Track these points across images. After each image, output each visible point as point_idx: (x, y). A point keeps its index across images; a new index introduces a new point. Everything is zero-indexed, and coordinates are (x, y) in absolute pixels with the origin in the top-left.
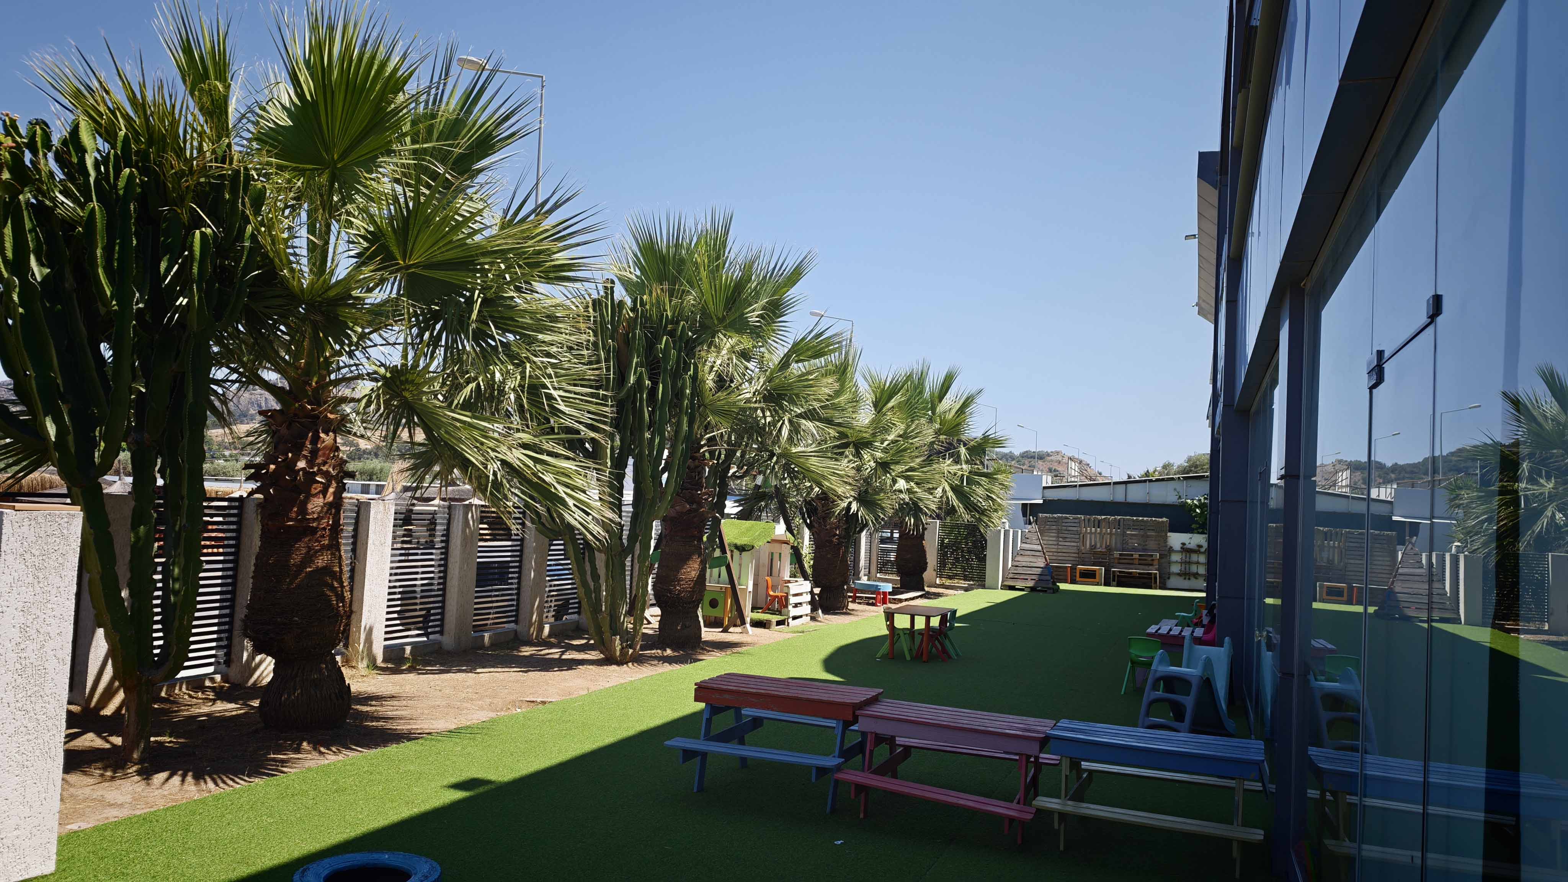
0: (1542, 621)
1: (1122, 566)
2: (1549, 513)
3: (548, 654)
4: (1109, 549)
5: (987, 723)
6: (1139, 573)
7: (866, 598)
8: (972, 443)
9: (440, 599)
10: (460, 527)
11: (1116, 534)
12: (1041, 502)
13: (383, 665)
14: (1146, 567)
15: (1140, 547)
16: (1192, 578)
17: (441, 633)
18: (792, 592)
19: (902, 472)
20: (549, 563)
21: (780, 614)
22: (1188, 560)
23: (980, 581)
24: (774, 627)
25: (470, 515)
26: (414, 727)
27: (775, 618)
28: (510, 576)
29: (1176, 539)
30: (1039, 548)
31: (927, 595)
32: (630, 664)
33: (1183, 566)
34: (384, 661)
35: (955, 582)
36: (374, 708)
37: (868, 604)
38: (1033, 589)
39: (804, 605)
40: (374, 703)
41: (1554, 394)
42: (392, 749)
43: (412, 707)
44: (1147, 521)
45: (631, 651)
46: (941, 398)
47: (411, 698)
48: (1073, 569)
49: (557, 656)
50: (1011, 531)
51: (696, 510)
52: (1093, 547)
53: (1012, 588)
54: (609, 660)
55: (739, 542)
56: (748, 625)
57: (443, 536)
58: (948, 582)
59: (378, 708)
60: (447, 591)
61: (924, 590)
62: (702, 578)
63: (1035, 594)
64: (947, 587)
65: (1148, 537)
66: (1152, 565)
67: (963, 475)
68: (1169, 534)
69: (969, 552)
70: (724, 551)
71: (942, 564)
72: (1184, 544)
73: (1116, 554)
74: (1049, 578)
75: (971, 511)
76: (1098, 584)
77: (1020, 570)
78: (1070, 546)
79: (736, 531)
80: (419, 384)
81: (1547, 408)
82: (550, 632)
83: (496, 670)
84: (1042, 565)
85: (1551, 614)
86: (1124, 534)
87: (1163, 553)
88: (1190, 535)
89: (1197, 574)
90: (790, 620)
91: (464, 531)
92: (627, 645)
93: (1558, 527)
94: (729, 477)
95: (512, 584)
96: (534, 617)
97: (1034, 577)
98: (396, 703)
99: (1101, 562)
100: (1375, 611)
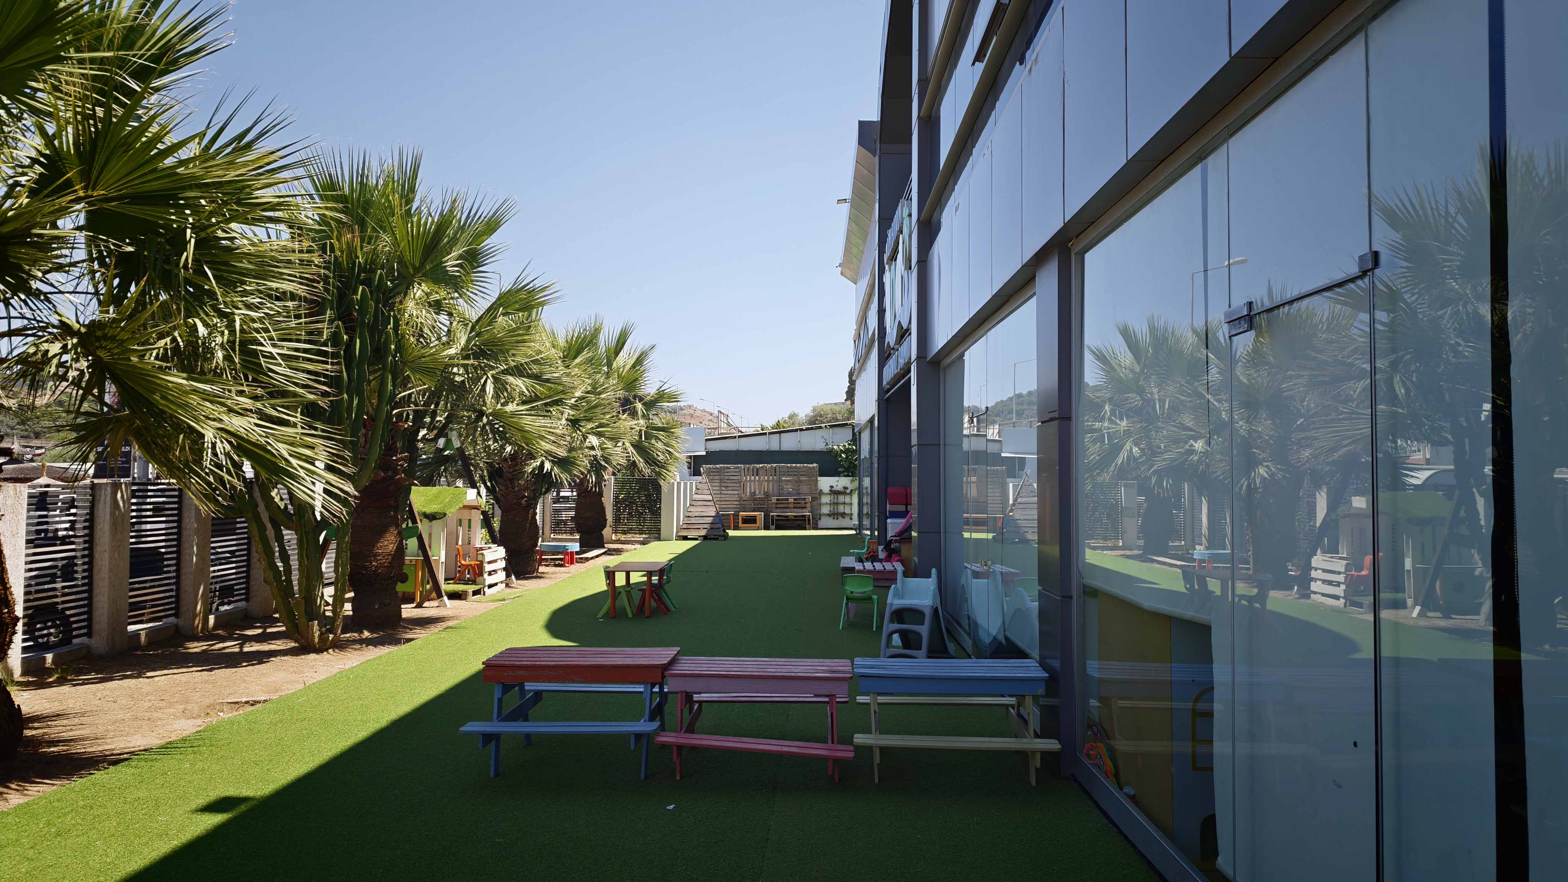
0: (1117, 538)
1: (779, 510)
2: (1127, 446)
3: (224, 648)
4: (767, 495)
5: (793, 669)
6: (795, 516)
7: (551, 559)
8: (648, 398)
9: (85, 595)
10: (108, 510)
11: (773, 480)
12: (704, 453)
13: (21, 679)
14: (800, 510)
15: (795, 492)
16: (840, 518)
17: (89, 635)
18: (487, 559)
19: (592, 428)
20: (212, 545)
21: (474, 582)
22: (836, 501)
23: (655, 534)
24: (471, 598)
25: (119, 495)
26: (107, 747)
27: (471, 588)
28: (165, 563)
29: (825, 483)
30: (710, 498)
31: (609, 552)
32: (331, 651)
33: (832, 506)
34: (23, 674)
35: (629, 537)
36: (41, 731)
37: (556, 566)
38: (705, 538)
39: (499, 572)
40: (36, 725)
41: (1129, 347)
42: (99, 776)
43: (91, 725)
44: (800, 467)
45: (331, 636)
46: (617, 354)
47: (83, 715)
48: (736, 516)
49: (237, 650)
50: (682, 482)
51: (392, 478)
52: (753, 494)
53: (685, 538)
54: (305, 648)
55: (428, 510)
56: (445, 598)
57: (85, 521)
58: (623, 537)
59: (45, 731)
60: (95, 586)
61: (604, 547)
62: (401, 550)
63: (708, 542)
64: (623, 542)
65: (801, 482)
66: (805, 508)
67: (641, 430)
68: (819, 478)
69: (642, 506)
70: (414, 521)
71: (617, 520)
72: (832, 487)
73: (774, 499)
74: (720, 525)
75: (651, 465)
76: (758, 529)
77: (693, 521)
78: (732, 495)
79: (423, 499)
80: (124, 341)
81: (1121, 357)
82: (214, 624)
83: (171, 671)
84: (713, 514)
85: (1125, 532)
86: (780, 480)
87: (814, 496)
88: (836, 478)
89: (844, 513)
90: (486, 589)
91: (112, 514)
92: (326, 631)
93: (1135, 459)
94: (418, 441)
95: (169, 572)
96: (199, 607)
97: (706, 526)
98: (65, 722)
99: (760, 508)
100: (993, 536)
